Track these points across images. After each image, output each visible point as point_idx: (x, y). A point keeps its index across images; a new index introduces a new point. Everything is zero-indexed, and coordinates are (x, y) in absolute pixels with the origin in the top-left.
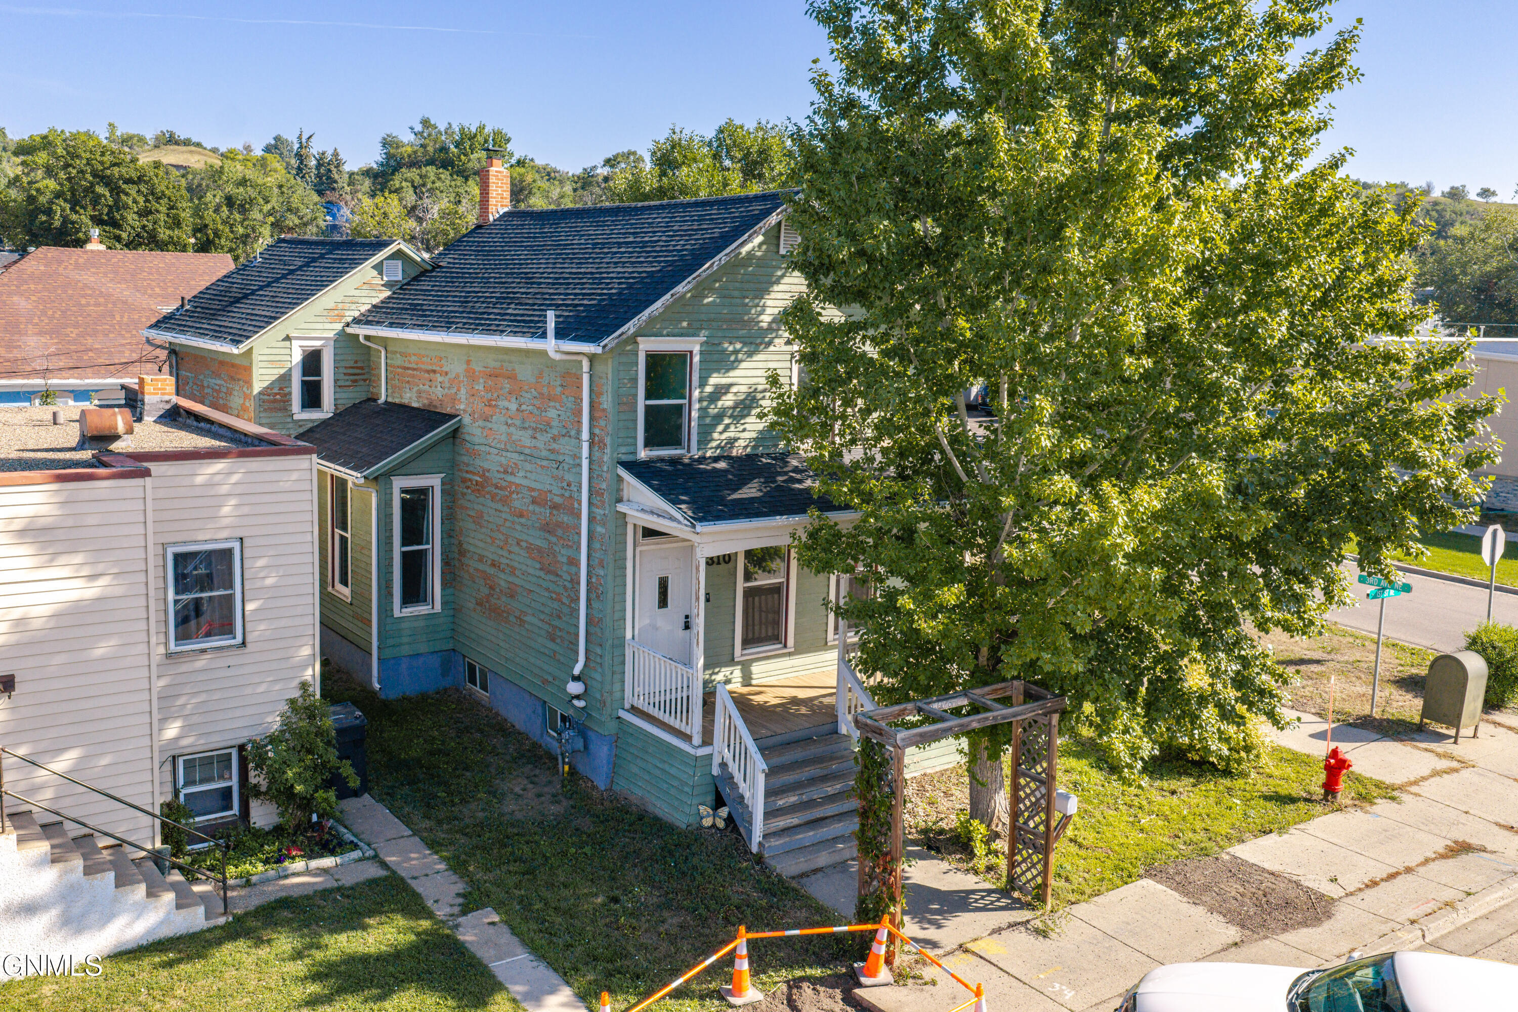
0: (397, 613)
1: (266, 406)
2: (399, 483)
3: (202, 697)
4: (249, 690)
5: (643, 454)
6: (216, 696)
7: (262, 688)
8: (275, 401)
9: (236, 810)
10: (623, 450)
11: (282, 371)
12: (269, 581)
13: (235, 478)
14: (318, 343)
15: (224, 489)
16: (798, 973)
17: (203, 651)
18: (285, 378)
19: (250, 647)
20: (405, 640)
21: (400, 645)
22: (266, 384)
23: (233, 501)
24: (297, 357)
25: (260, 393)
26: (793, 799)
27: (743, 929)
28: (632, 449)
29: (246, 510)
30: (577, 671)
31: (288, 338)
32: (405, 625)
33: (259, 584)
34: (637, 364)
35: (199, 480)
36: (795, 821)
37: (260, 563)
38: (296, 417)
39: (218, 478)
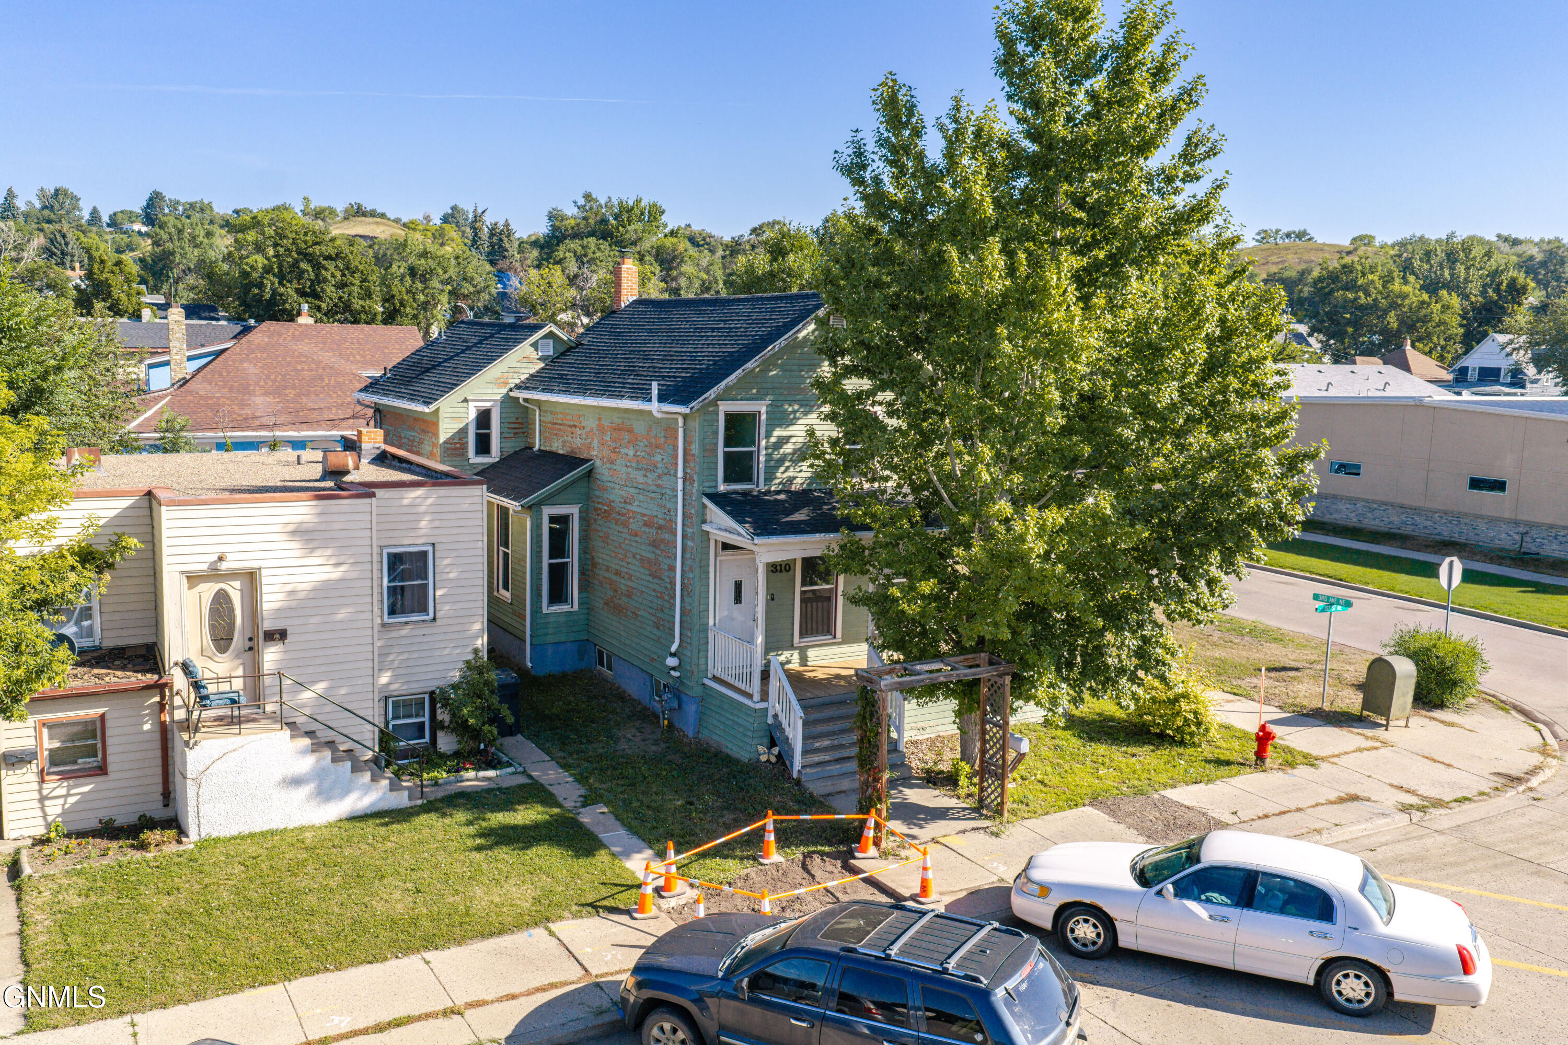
0: (545, 610)
1: (449, 452)
2: (548, 511)
3: (405, 656)
4: (437, 653)
5: (722, 488)
6: (415, 655)
7: (446, 652)
8: (456, 449)
9: (427, 739)
10: (707, 484)
11: (461, 426)
12: (452, 575)
13: (430, 501)
14: (488, 405)
15: (422, 509)
16: (812, 849)
17: (407, 623)
18: (463, 431)
19: (439, 622)
20: (551, 631)
21: (547, 634)
22: (449, 435)
23: (428, 518)
24: (473, 415)
25: (445, 442)
26: (826, 743)
27: (770, 812)
28: (713, 484)
29: (437, 524)
30: (674, 649)
31: (466, 400)
32: (552, 619)
33: (445, 577)
34: (717, 421)
35: (405, 502)
36: (827, 758)
37: (446, 562)
38: (471, 461)
39: (418, 500)
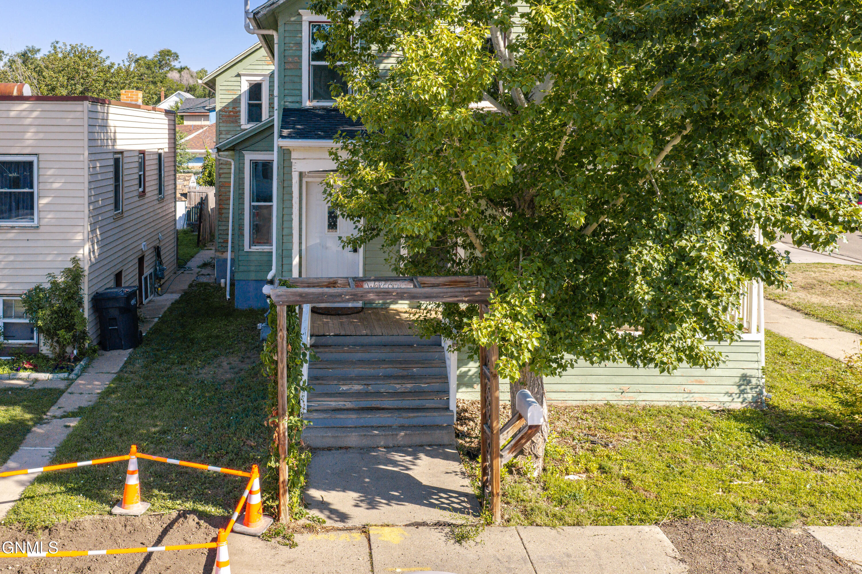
0: (246, 248)
1: (224, 118)
2: (249, 157)
3: (12, 258)
4: (40, 258)
5: (307, 104)
6: (21, 258)
7: (49, 258)
8: (229, 116)
9: (35, 341)
10: (290, 99)
11: (235, 97)
12: (56, 186)
13: (35, 114)
14: (258, 79)
15: (28, 121)
16: (189, 505)
17: (13, 227)
18: (236, 102)
19: (42, 229)
20: (253, 268)
21: (249, 271)
22: (224, 105)
23: (33, 129)
24: (245, 87)
25: (220, 111)
26: (357, 387)
28: (297, 99)
29: (41, 136)
30: (270, 277)
31: (239, 75)
32: (253, 258)
33: (48, 187)
34: (301, 31)
35: (12, 114)
37: (50, 172)
38: (243, 127)
39: (24, 114)
